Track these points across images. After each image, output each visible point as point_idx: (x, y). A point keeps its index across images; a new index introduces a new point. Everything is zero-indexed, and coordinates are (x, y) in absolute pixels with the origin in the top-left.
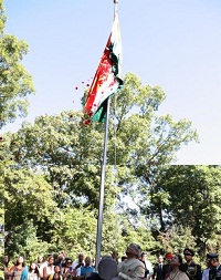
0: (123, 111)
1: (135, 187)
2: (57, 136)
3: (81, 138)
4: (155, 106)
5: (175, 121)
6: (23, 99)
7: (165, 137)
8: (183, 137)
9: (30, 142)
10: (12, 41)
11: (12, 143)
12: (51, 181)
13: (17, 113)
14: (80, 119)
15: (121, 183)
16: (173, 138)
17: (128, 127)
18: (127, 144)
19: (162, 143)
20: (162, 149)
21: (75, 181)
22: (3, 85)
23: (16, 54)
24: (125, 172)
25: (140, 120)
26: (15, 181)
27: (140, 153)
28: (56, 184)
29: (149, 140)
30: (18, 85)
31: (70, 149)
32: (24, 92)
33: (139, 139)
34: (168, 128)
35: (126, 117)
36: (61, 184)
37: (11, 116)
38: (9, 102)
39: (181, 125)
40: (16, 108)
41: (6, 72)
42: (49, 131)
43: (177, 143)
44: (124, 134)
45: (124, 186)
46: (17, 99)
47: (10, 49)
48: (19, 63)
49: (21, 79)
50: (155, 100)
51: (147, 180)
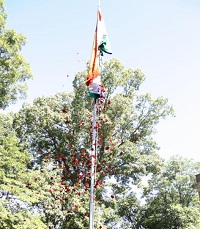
0: (109, 91)
1: (118, 226)
2: (53, 114)
3: (73, 115)
4: (136, 86)
5: (154, 98)
6: (22, 84)
7: (145, 113)
8: (161, 112)
9: (29, 120)
10: (13, 35)
11: (14, 122)
12: (46, 222)
13: (18, 95)
14: (72, 100)
15: (106, 222)
16: (152, 113)
17: (113, 105)
18: (112, 119)
19: (142, 118)
20: (143, 123)
21: (67, 221)
22: (6, 73)
23: (16, 45)
24: (110, 212)
25: (124, 99)
26: (16, 223)
27: (124, 127)
28: (51, 224)
29: (132, 116)
30: (18, 72)
31: (64, 125)
32: (23, 78)
33: (123, 115)
34: (148, 105)
35: (112, 96)
36: (55, 224)
37: (13, 98)
38: (11, 87)
39: (159, 102)
40: (18, 91)
41: (7, 61)
42: (46, 110)
43: (156, 118)
44: (110, 111)
45: (109, 225)
46: (17, 84)
47: (11, 41)
48: (19, 53)
49: (20, 67)
50: (136, 81)
51: (129, 219)
